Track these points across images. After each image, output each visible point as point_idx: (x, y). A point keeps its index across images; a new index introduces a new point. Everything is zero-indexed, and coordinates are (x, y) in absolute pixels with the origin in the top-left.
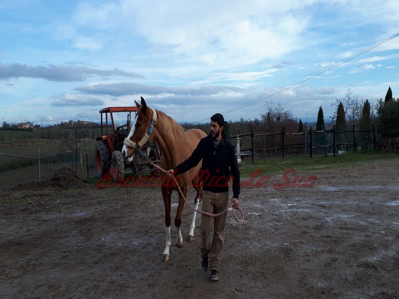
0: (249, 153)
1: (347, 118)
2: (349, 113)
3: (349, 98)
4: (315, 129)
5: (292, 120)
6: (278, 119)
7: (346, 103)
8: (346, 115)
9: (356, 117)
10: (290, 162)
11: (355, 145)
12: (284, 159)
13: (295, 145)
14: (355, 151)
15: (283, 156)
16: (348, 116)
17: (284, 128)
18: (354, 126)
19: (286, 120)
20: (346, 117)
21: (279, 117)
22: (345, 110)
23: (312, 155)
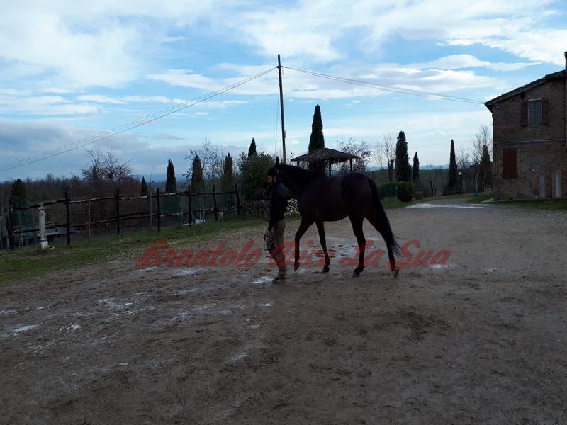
0: (62, 231)
1: (205, 176)
2: (207, 169)
3: (207, 150)
4: (164, 191)
5: (131, 178)
6: (110, 176)
7: (204, 156)
8: (204, 171)
9: (216, 175)
10: (129, 239)
11: (216, 211)
12: (119, 236)
13: (136, 214)
14: (216, 219)
15: (118, 233)
16: (207, 174)
17: (118, 190)
18: (214, 186)
19: (121, 178)
20: (204, 174)
21: (112, 173)
22: (202, 165)
23: (161, 228)
